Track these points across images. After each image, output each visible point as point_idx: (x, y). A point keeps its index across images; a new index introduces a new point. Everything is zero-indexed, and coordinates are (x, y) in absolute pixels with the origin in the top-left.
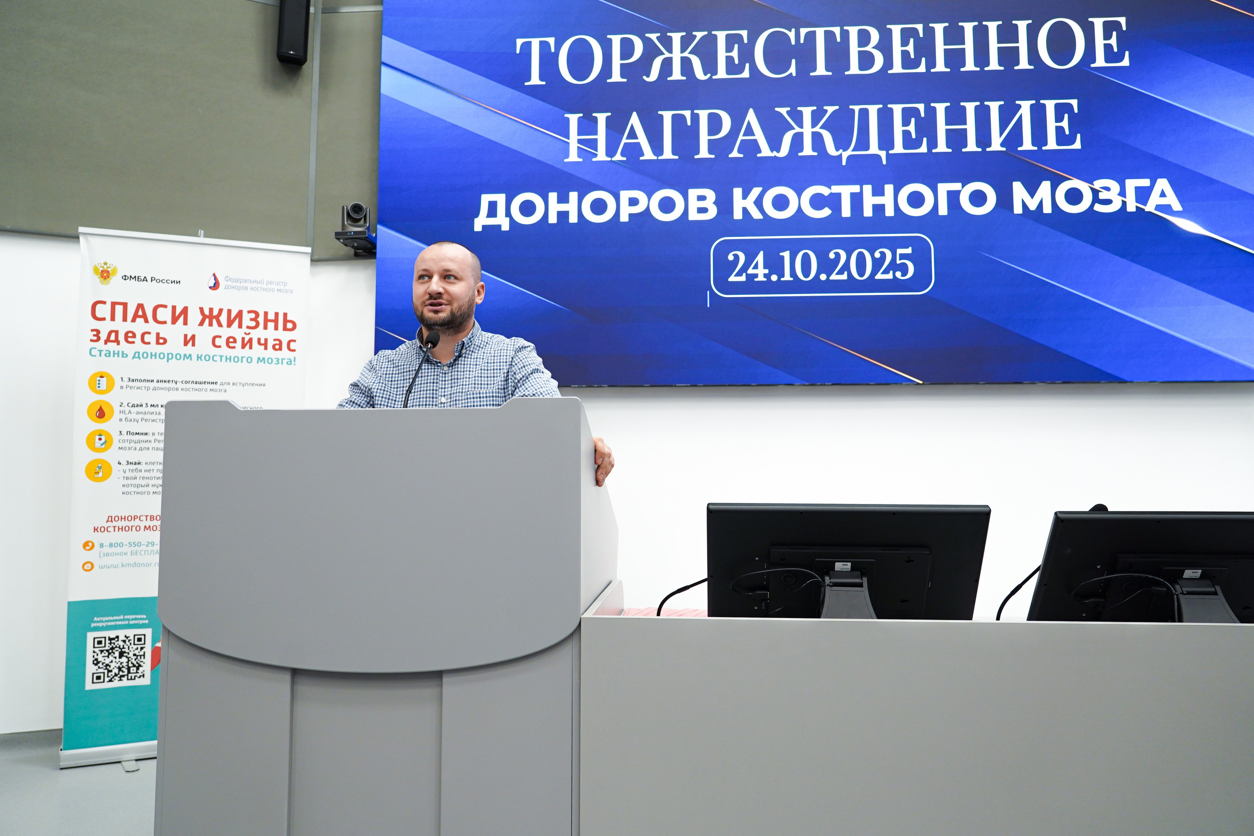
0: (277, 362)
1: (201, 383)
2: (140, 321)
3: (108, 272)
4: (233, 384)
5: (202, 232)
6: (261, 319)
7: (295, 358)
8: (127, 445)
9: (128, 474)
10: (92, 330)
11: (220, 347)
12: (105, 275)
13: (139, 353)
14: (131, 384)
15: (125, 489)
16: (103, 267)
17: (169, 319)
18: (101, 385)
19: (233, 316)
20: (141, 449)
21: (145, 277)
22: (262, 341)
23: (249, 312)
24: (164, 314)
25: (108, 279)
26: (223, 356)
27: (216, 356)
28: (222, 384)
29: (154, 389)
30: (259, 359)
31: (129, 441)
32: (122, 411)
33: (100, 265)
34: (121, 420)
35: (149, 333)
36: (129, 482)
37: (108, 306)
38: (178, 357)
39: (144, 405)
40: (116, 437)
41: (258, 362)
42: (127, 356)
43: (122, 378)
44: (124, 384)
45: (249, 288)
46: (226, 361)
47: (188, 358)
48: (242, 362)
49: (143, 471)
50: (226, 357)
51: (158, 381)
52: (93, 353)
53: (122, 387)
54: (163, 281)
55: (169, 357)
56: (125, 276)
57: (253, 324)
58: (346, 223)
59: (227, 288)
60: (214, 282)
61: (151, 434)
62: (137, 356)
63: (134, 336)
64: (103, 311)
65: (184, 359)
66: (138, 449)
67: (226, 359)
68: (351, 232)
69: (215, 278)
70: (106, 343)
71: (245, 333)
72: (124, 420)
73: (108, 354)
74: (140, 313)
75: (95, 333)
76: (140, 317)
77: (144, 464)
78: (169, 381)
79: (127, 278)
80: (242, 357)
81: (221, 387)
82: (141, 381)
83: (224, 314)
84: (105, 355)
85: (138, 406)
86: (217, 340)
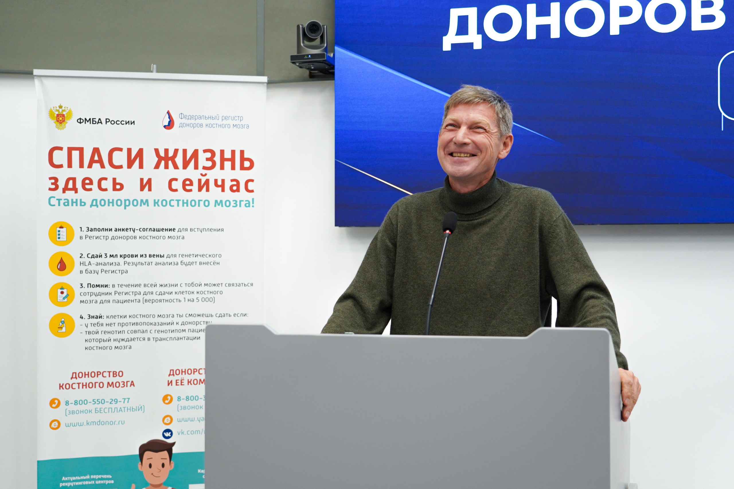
0: (235, 205)
1: (158, 230)
2: (96, 166)
3: (63, 115)
4: (191, 230)
5: (155, 66)
6: (217, 159)
7: (253, 199)
8: (88, 298)
9: (91, 329)
10: (50, 178)
11: (176, 190)
12: (61, 119)
13: (96, 200)
14: (90, 234)
15: (88, 344)
16: (58, 111)
17: (125, 164)
18: (61, 236)
19: (188, 156)
20: (102, 302)
21: (100, 119)
22: (219, 183)
23: (205, 151)
24: (120, 158)
25: (63, 124)
26: (180, 200)
27: (173, 200)
28: (180, 230)
29: (113, 238)
30: (216, 201)
31: (89, 294)
32: (82, 263)
33: (55, 108)
34: (81, 272)
35: (106, 179)
36: (91, 336)
37: (65, 153)
38: (135, 203)
39: (104, 256)
40: (77, 290)
41: (215, 206)
42: (85, 204)
43: (81, 228)
44: (83, 234)
45: (204, 125)
46: (183, 206)
47: (144, 204)
48: (199, 206)
49: (105, 325)
50: (183, 200)
51: (116, 230)
52: (52, 203)
53: (81, 238)
54: (118, 122)
55: (126, 203)
56: (80, 119)
57: (209, 164)
58: (302, 44)
59: (181, 126)
60: (169, 120)
61: (111, 286)
62: (94, 203)
63: (91, 183)
64: (60, 157)
65: (141, 205)
66: (99, 302)
67: (183, 203)
68: (308, 55)
69: (170, 117)
70: (64, 192)
71: (202, 175)
72: (84, 272)
73: (67, 203)
74: (96, 158)
75: (53, 181)
76: (96, 162)
77: (105, 317)
78: (127, 229)
79: (82, 121)
80: (199, 201)
81: (179, 234)
82: (99, 230)
83: (180, 154)
84: (64, 204)
85: (97, 257)
86: (174, 183)
